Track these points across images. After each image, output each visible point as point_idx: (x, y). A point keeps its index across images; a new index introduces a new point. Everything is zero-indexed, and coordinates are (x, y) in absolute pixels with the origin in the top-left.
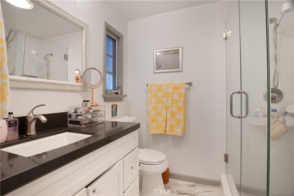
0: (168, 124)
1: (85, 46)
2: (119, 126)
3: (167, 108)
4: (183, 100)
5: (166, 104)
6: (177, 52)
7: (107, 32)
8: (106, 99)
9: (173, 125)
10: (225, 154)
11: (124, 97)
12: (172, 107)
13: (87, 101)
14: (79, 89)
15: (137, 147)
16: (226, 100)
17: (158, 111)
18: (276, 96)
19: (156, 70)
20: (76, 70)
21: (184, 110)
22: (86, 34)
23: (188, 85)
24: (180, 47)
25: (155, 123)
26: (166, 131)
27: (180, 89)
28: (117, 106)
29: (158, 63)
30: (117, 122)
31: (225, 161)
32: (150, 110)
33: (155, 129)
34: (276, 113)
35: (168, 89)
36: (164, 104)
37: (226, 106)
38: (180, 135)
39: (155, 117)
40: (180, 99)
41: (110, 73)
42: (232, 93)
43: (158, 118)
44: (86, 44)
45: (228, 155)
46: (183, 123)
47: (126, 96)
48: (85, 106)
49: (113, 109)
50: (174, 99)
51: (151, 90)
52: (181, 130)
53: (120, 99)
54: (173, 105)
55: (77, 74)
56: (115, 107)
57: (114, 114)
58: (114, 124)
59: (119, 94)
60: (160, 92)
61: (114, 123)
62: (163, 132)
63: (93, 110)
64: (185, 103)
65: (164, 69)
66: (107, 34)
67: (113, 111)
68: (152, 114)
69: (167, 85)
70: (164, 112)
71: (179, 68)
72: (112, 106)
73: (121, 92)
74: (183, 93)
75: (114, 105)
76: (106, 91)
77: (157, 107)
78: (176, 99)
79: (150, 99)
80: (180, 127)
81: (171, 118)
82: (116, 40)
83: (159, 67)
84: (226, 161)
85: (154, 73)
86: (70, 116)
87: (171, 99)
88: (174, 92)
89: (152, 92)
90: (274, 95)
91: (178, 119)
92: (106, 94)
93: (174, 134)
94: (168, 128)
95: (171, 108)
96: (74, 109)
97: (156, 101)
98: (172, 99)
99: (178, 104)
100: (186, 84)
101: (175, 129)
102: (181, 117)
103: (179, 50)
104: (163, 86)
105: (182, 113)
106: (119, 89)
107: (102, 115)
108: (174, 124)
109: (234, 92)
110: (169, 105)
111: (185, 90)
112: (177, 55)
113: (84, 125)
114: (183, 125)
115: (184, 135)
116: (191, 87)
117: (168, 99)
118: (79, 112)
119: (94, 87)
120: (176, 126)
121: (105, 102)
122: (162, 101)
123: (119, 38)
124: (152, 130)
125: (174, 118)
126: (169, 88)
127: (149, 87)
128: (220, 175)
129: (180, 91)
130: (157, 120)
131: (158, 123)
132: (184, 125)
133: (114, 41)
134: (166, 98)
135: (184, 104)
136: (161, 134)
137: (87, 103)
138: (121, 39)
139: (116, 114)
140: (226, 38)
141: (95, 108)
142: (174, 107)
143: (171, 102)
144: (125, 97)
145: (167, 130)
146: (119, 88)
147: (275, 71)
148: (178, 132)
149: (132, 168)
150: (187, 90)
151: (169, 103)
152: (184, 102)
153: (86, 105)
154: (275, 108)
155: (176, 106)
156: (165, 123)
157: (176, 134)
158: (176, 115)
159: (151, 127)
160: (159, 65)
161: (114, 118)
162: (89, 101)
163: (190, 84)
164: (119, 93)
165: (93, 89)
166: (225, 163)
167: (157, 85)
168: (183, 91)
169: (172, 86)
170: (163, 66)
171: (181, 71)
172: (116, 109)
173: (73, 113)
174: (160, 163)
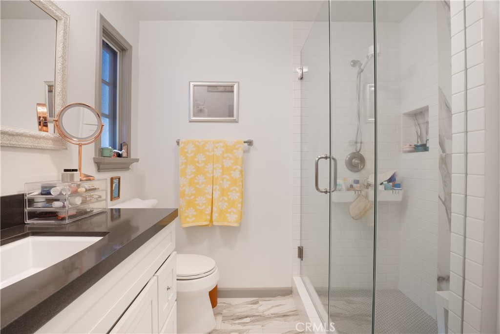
0: (214, 209)
1: (63, 57)
2: (123, 217)
3: (213, 181)
4: (239, 167)
5: (212, 175)
6: (230, 90)
7: (103, 36)
8: (101, 166)
9: (224, 209)
10: (299, 247)
11: (132, 163)
12: (223, 181)
13: (73, 170)
14: (50, 145)
15: (174, 251)
16: (300, 168)
17: (198, 186)
18: (358, 163)
19: (194, 116)
20: (39, 104)
21: (241, 184)
22: (65, 32)
23: (246, 144)
24: (236, 82)
25: (192, 208)
26: (211, 220)
27: (235, 151)
28: (119, 179)
29: (197, 104)
30: (119, 210)
31: (298, 257)
32: (183, 186)
33: (194, 219)
34: (359, 185)
35: (215, 149)
36: (208, 175)
37: (300, 177)
38: (236, 225)
39: (193, 197)
40: (234, 167)
41: (104, 116)
42: (317, 159)
43: (197, 199)
44: (64, 53)
45: (302, 247)
46: (239, 205)
47: (137, 160)
48: (69, 181)
49: (114, 185)
50: (225, 166)
51: (186, 150)
52: (237, 216)
53: (126, 167)
54: (224, 176)
55: (43, 113)
56: (116, 181)
57: (115, 194)
58: (116, 214)
59: (124, 157)
60: (202, 154)
61: (114, 212)
62: (207, 223)
63: (85, 187)
64: (243, 173)
65: (208, 116)
66: (103, 40)
67: (114, 189)
68: (186, 193)
69: (213, 143)
70: (209, 189)
71: (233, 116)
72: (112, 179)
73: (127, 152)
74: (240, 157)
75: (116, 178)
76: (101, 151)
77: (196, 181)
78: (228, 166)
79: (184, 166)
80: (235, 211)
81: (221, 199)
82: (117, 53)
83: (199, 111)
84: (300, 257)
85: (190, 122)
86: (31, 202)
87: (220, 166)
88: (225, 155)
89: (187, 155)
90: (357, 161)
91: (232, 199)
92: (102, 156)
93: (226, 224)
94: (215, 215)
95: (221, 182)
96: (40, 188)
97: (195, 170)
98: (223, 166)
99: (233, 175)
100: (245, 142)
101: (227, 215)
102: (235, 196)
103: (232, 86)
104: (207, 145)
105: (237, 189)
106: (124, 148)
107: (100, 197)
108: (226, 207)
109: (319, 157)
110: (216, 176)
111: (243, 152)
112: (231, 94)
113: (68, 219)
114: (240, 209)
115: (240, 224)
116: (252, 148)
117: (215, 166)
118: (54, 192)
119: (83, 143)
120: (229, 210)
121: (99, 172)
122: (206, 170)
123: (123, 50)
124: (188, 220)
125: (225, 198)
126: (217, 148)
127: (181, 145)
128: (292, 279)
129: (236, 154)
130: (196, 202)
131: (198, 207)
132: (242, 209)
133: (114, 54)
134: (212, 164)
135: (242, 176)
136: (202, 226)
137: (73, 175)
138: (127, 53)
139: (119, 196)
140: (302, 78)
141: (87, 185)
142: (225, 180)
143: (221, 171)
144: (135, 163)
145: (214, 218)
146: (124, 146)
147: (358, 129)
148: (232, 220)
149: (168, 289)
150: (245, 152)
151: (218, 173)
152: (241, 172)
153: (72, 177)
154: (357, 179)
155: (228, 177)
156: (210, 208)
157: (228, 224)
158: (229, 193)
159: (186, 214)
160: (200, 108)
161: (114, 202)
162: (76, 170)
163: (250, 143)
164: (124, 155)
165: (80, 145)
166: (299, 259)
167: (197, 143)
168: (239, 154)
169: (222, 144)
170: (206, 110)
171: (236, 121)
172: (118, 186)
173: (39, 195)
174: (208, 273)
